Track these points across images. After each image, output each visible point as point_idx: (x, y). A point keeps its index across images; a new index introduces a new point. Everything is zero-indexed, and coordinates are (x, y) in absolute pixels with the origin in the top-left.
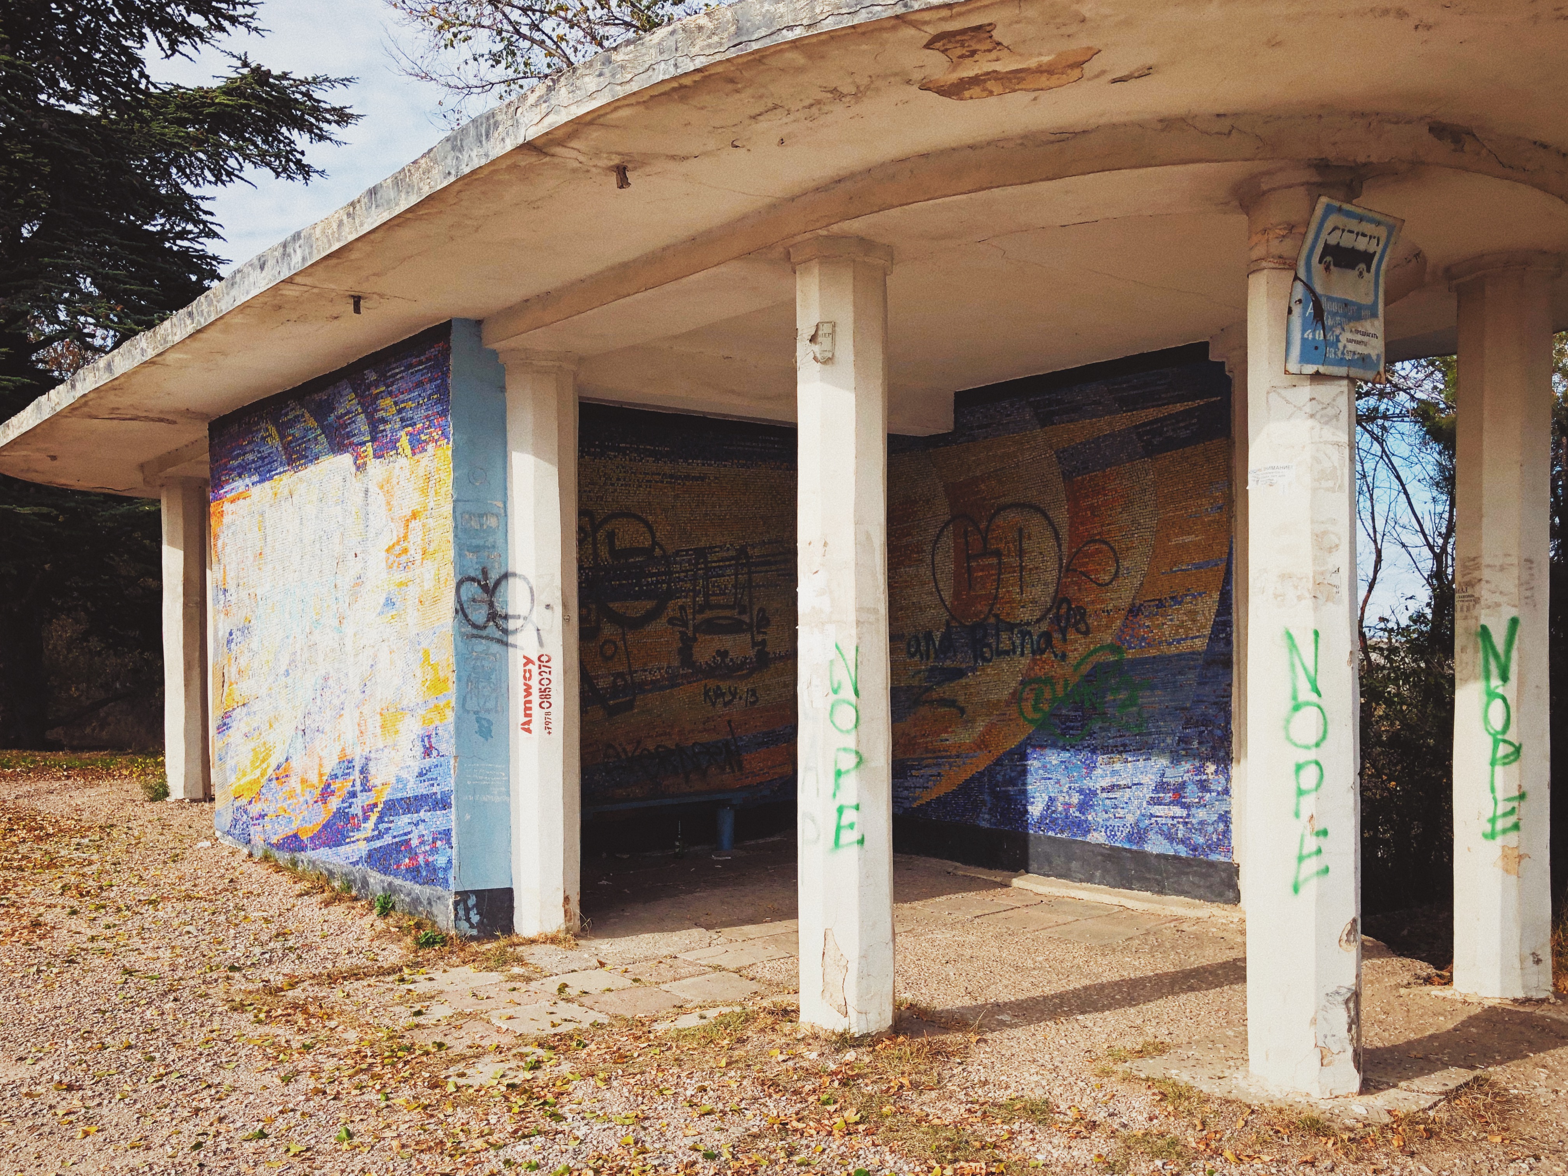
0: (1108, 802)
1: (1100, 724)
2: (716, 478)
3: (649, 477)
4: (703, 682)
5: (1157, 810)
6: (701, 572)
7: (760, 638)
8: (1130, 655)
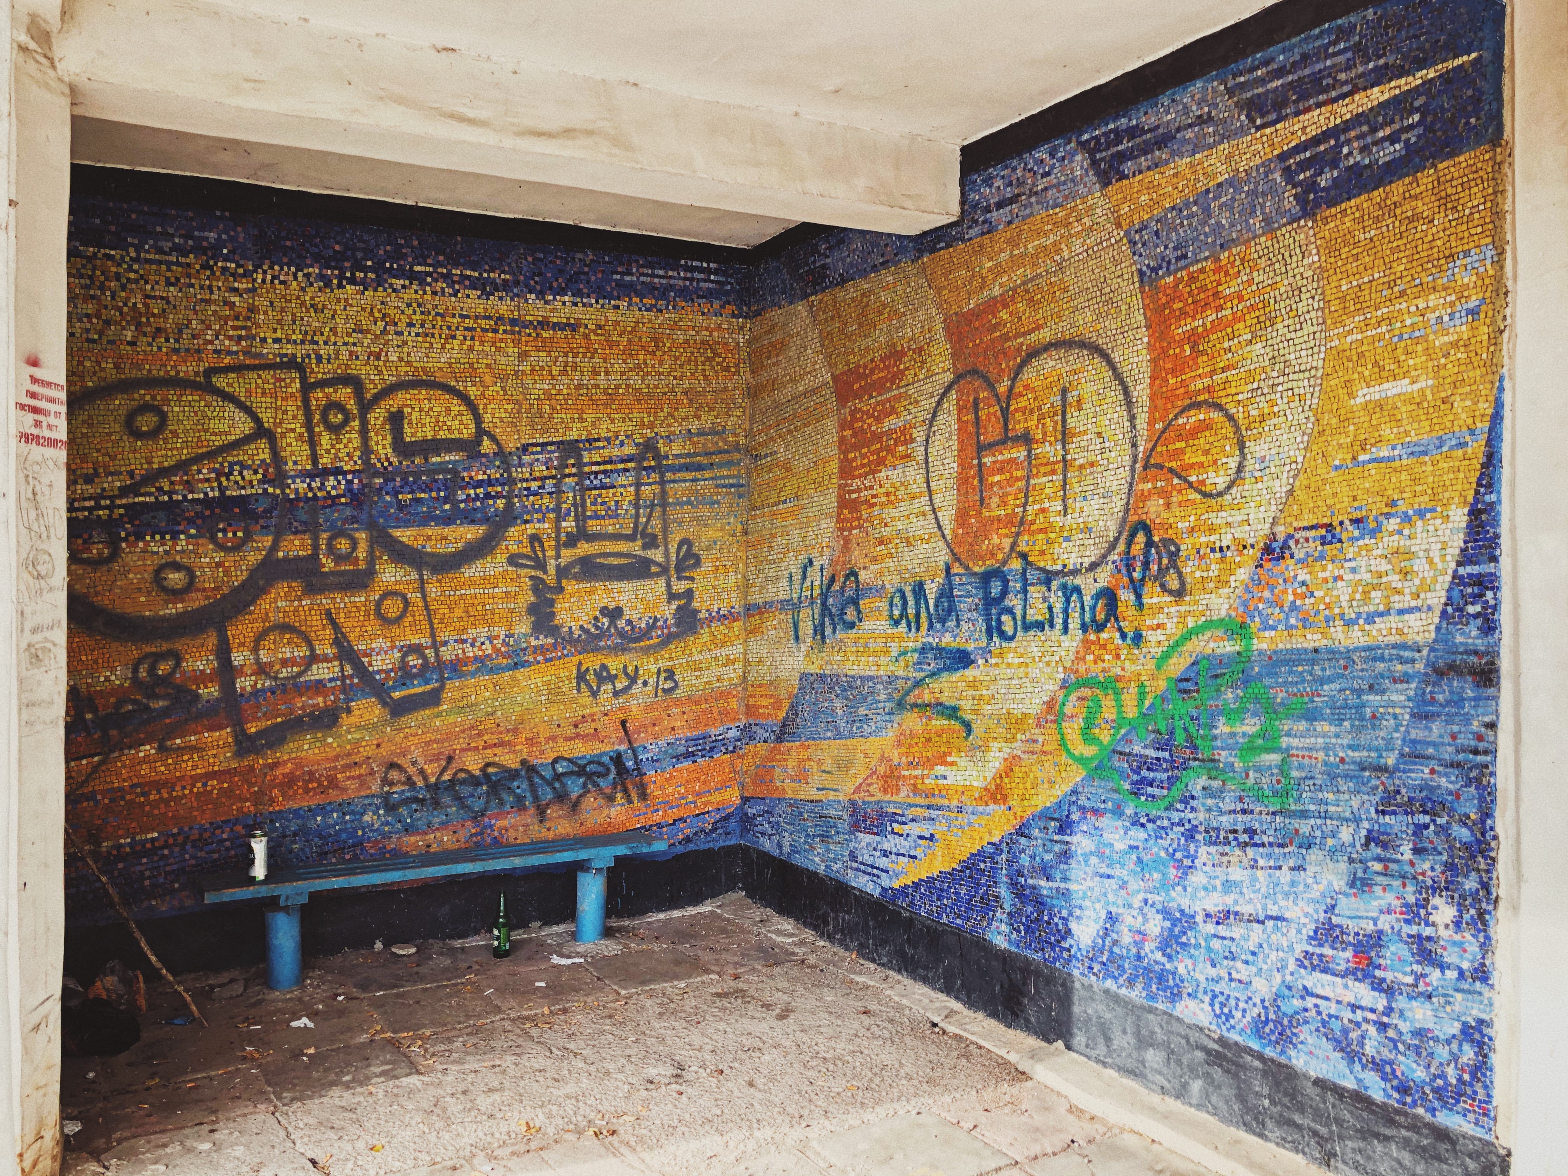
0: (1216, 944)
1: (1203, 781)
2: (600, 327)
3: (469, 323)
4: (575, 660)
5: (1317, 981)
6: (570, 481)
7: (680, 586)
8: (1263, 642)
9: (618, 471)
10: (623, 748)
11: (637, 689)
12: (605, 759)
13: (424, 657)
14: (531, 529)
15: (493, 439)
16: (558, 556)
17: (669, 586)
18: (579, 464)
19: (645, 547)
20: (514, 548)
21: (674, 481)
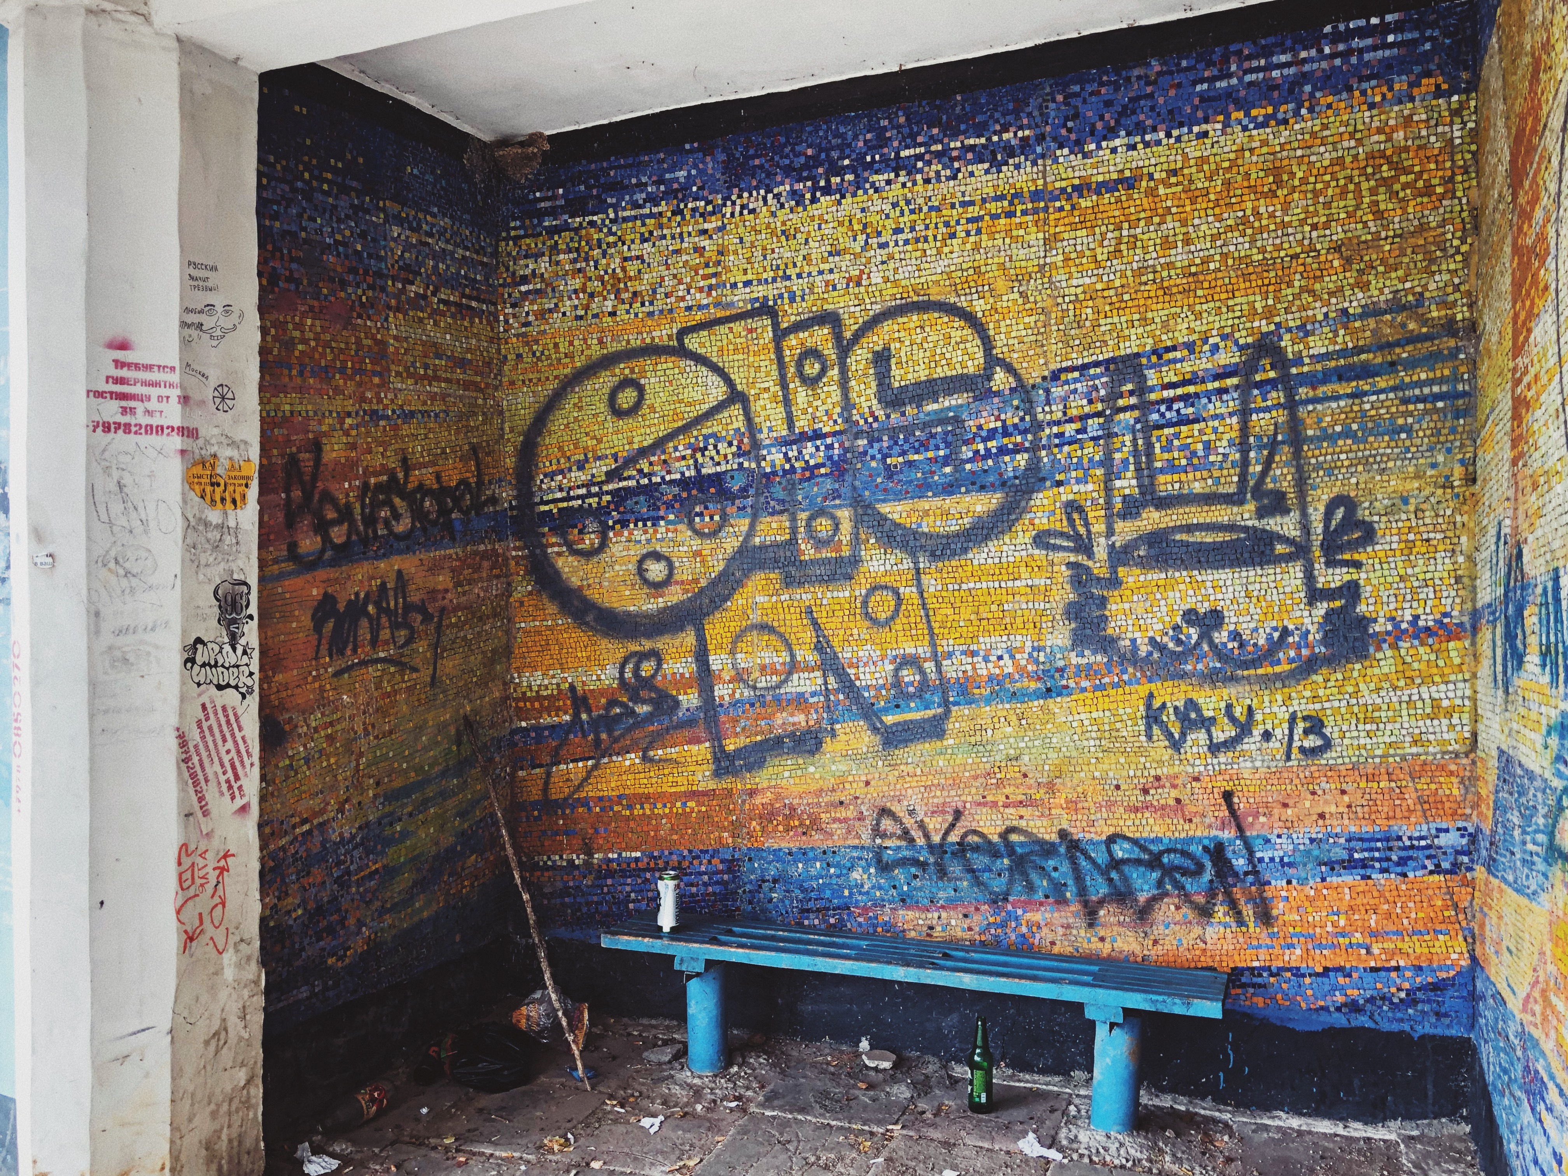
7: (1332, 578)
9: (1208, 395)
10: (1227, 834)
11: (1252, 743)
12: (1196, 849)
13: (922, 672)
14: (1066, 494)
15: (1010, 369)
16: (1110, 532)
17: (1309, 577)
18: (1141, 390)
19: (1261, 513)
20: (1042, 522)
21: (1315, 400)
